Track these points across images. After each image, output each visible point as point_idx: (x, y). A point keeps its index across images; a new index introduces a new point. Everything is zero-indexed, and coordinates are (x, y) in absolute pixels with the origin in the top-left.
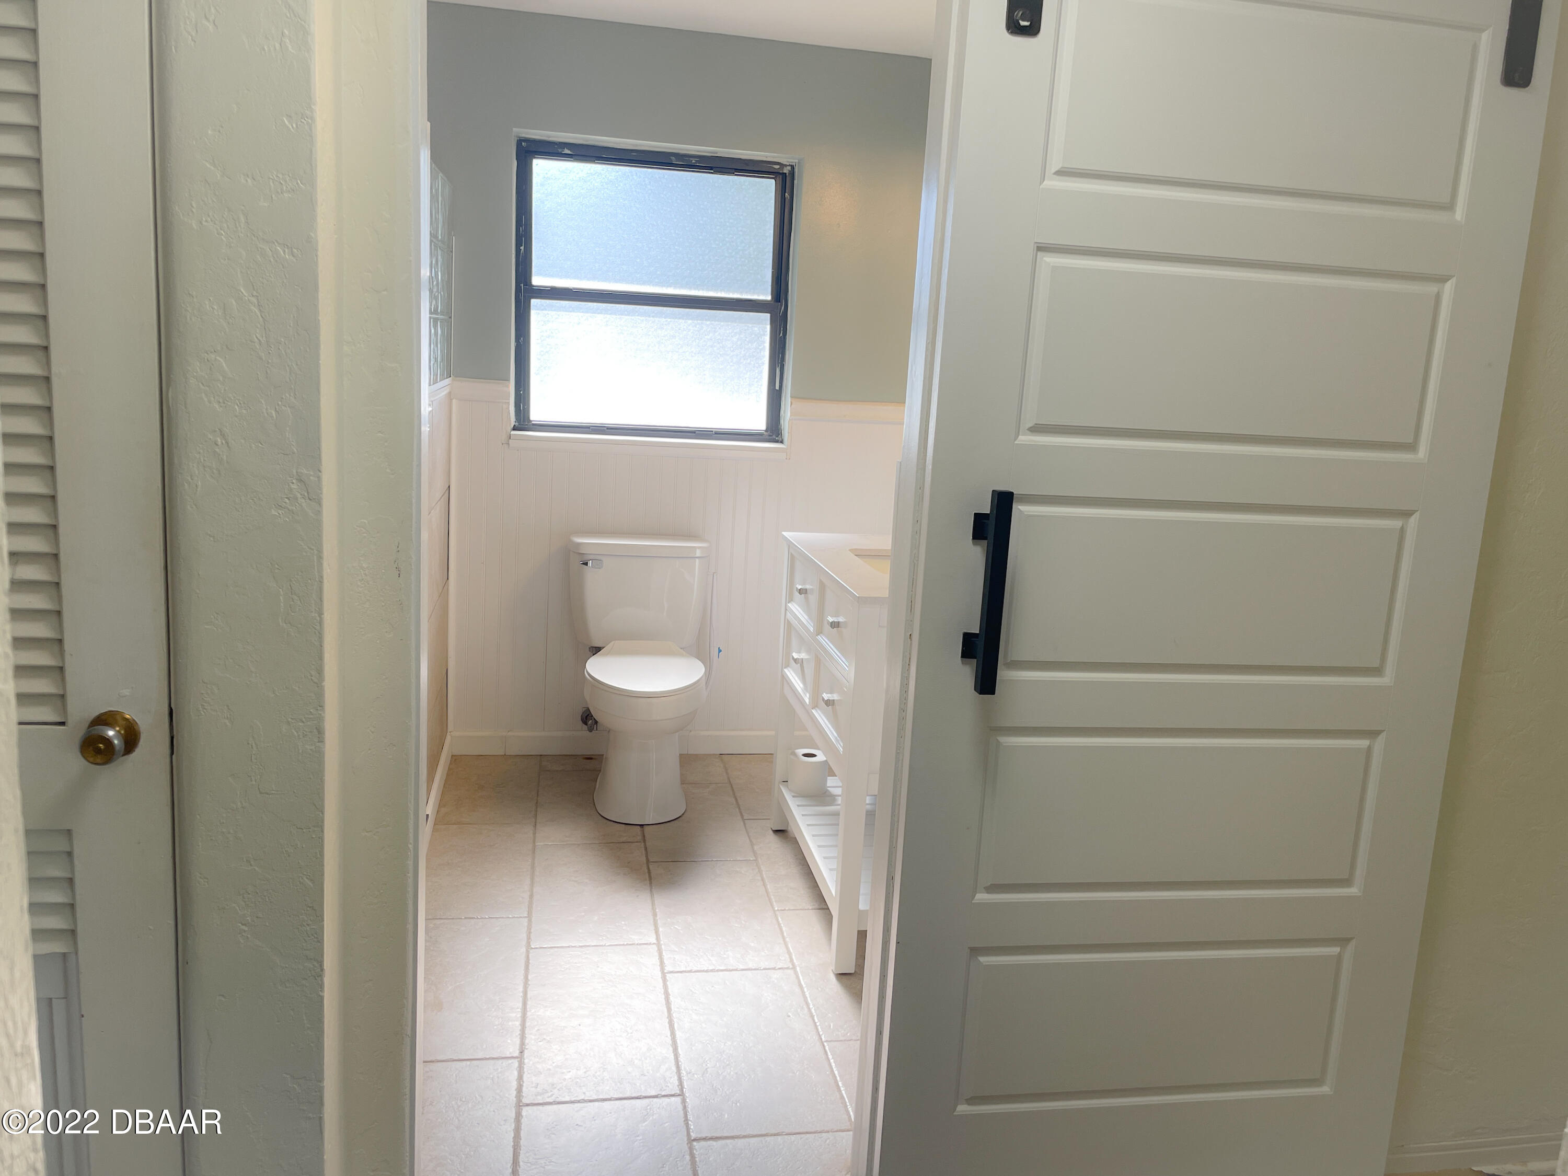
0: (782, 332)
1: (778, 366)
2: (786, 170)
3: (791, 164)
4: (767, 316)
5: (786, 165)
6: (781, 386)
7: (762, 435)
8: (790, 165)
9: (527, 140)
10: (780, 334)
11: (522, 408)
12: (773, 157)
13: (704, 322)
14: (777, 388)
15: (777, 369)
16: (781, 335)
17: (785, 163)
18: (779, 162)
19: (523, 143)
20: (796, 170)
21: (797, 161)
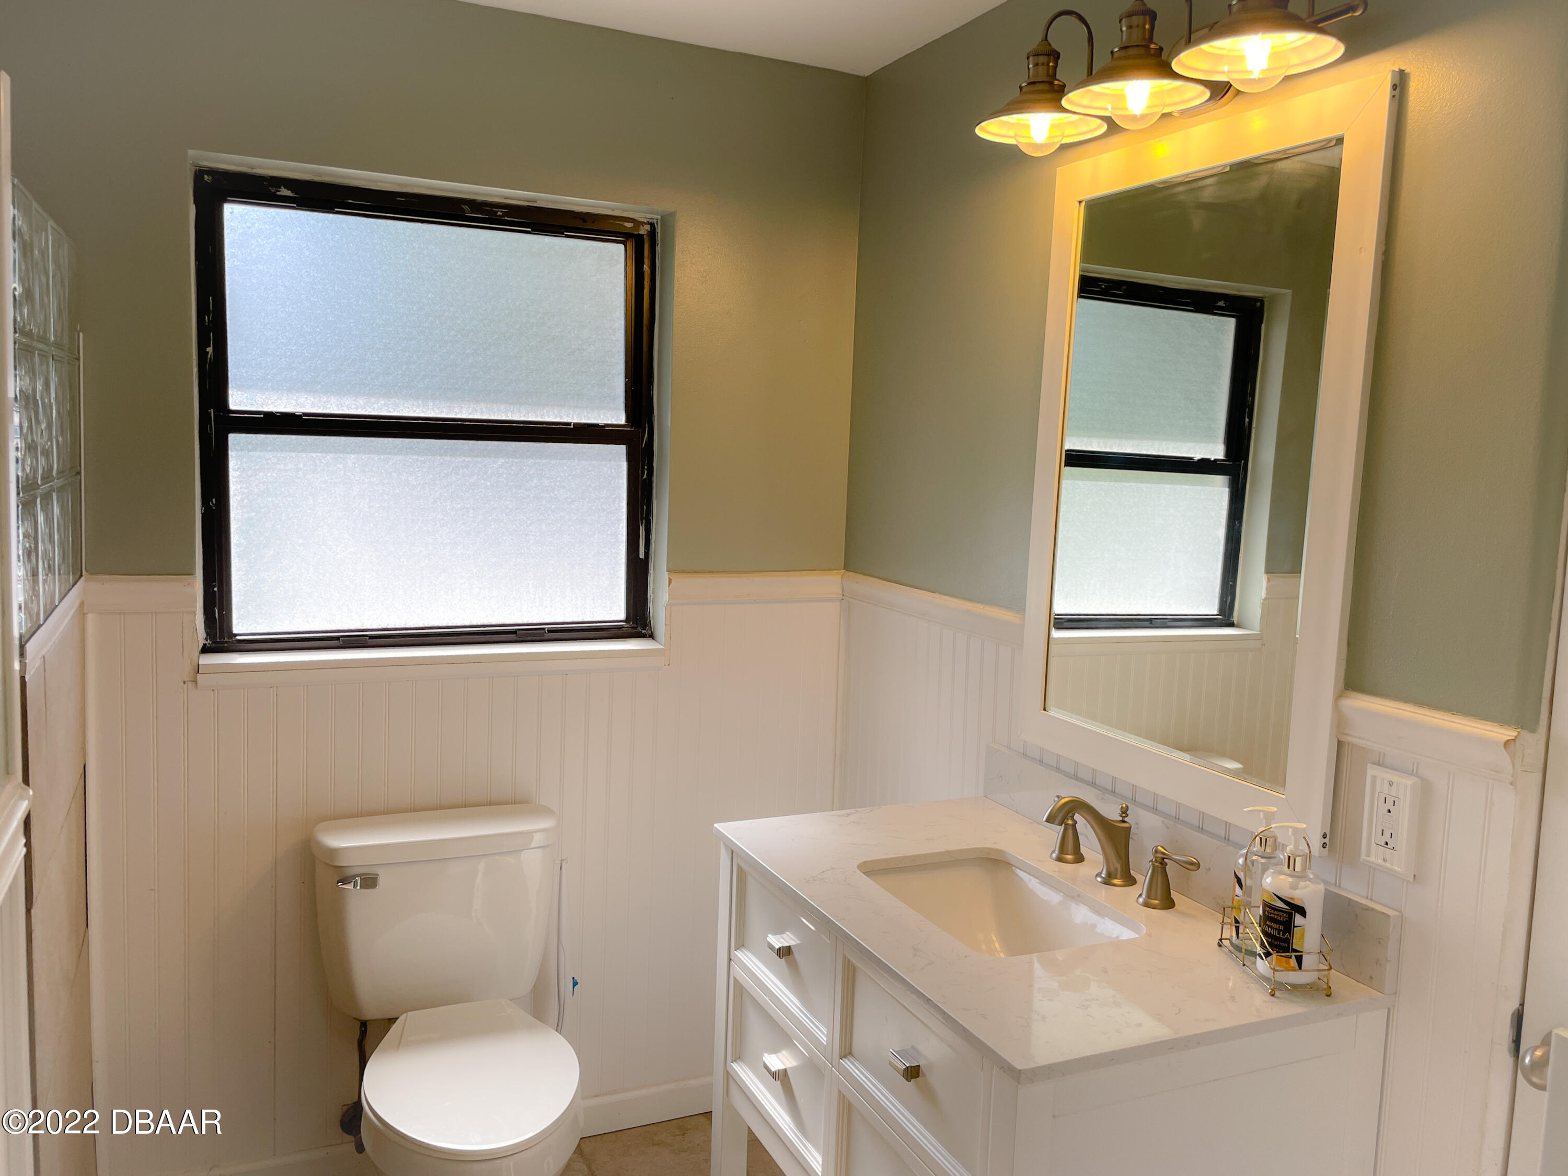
0: (646, 472)
1: (642, 523)
2: (644, 230)
3: (650, 221)
4: (622, 449)
5: (643, 223)
6: (647, 554)
7: (621, 628)
8: (649, 223)
9: (212, 172)
10: (643, 475)
11: (217, 615)
12: (624, 211)
13: (525, 461)
14: (642, 556)
15: (641, 527)
16: (645, 476)
17: (641, 220)
18: (633, 217)
19: (206, 177)
20: (659, 230)
21: (659, 217)
